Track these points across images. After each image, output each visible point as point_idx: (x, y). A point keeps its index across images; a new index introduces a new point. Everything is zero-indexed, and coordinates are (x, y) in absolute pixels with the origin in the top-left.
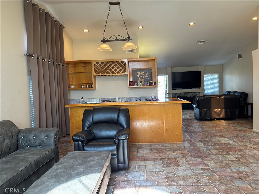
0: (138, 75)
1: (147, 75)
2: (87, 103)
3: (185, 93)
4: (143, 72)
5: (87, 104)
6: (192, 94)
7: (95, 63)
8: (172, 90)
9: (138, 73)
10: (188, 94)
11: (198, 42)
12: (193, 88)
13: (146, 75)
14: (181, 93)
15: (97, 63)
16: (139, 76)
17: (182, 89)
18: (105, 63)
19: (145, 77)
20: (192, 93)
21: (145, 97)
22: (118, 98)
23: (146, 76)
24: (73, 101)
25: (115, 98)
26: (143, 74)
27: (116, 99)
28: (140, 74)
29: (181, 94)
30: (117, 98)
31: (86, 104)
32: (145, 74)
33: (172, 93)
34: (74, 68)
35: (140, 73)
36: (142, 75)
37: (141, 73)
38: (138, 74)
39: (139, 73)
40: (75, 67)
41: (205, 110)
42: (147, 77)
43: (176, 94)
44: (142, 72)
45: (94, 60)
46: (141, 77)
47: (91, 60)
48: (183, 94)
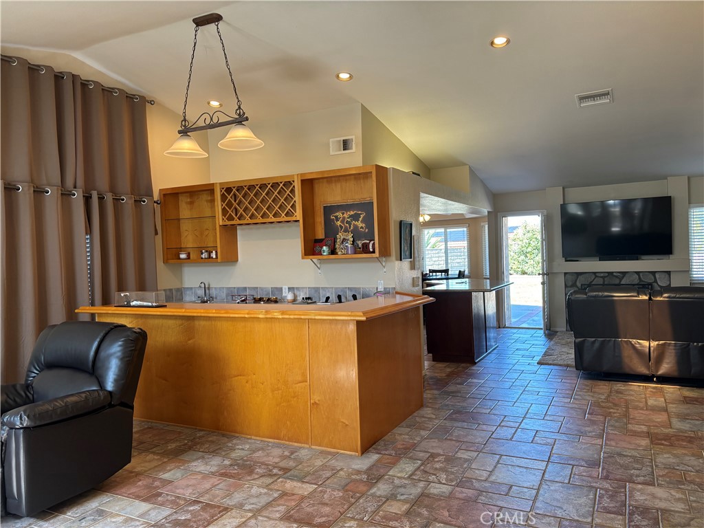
0: (337, 220)
1: (360, 219)
2: (133, 303)
3: (611, 273)
4: (352, 213)
5: (134, 306)
6: (640, 278)
7: (223, 191)
8: (566, 261)
9: (337, 214)
10: (623, 277)
11: (582, 99)
12: (643, 257)
13: (358, 220)
14: (595, 273)
15: (229, 190)
16: (339, 223)
17: (600, 260)
18: (246, 189)
19: (356, 227)
20: (638, 273)
21: (360, 288)
22: (289, 288)
23: (359, 224)
24: (188, 292)
25: (281, 289)
26: (351, 216)
27: (284, 291)
28: (344, 218)
29: (596, 276)
30: (285, 289)
31: (130, 306)
32: (356, 217)
33: (565, 274)
34: (189, 206)
35: (343, 214)
36: (347, 222)
37: (345, 215)
38: (336, 217)
39: (339, 214)
40: (191, 203)
41: (594, 342)
42: (362, 227)
43: (581, 278)
44: (349, 213)
45: (220, 183)
46: (346, 227)
47: (213, 184)
48: (602, 275)
